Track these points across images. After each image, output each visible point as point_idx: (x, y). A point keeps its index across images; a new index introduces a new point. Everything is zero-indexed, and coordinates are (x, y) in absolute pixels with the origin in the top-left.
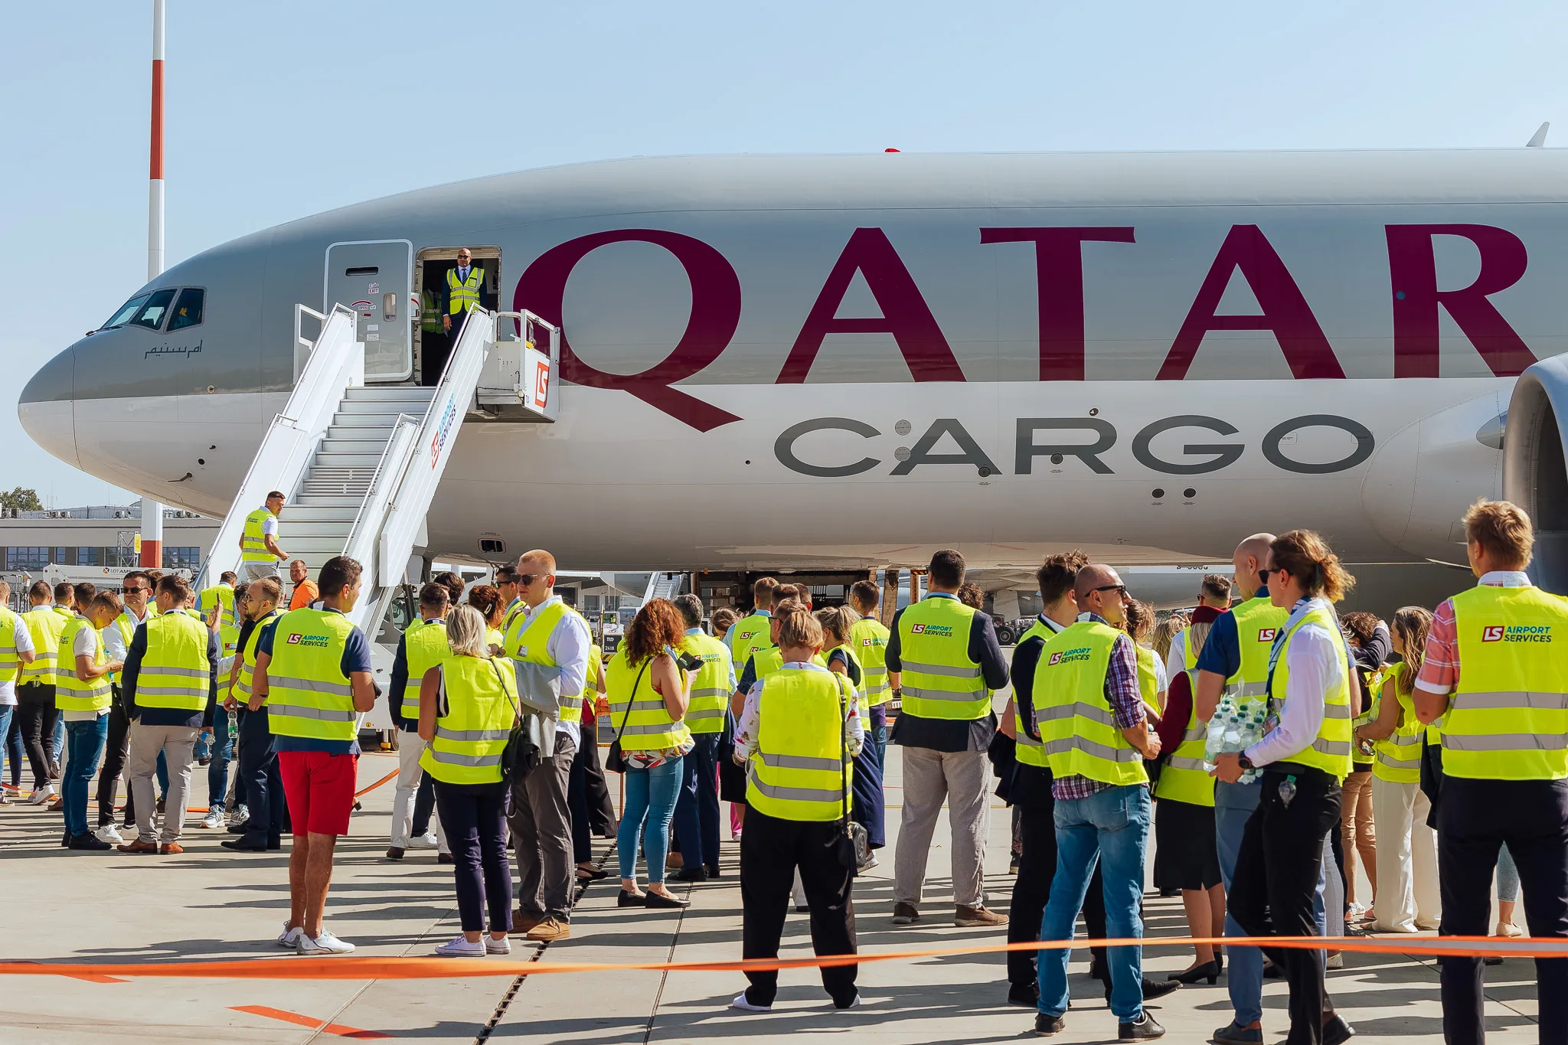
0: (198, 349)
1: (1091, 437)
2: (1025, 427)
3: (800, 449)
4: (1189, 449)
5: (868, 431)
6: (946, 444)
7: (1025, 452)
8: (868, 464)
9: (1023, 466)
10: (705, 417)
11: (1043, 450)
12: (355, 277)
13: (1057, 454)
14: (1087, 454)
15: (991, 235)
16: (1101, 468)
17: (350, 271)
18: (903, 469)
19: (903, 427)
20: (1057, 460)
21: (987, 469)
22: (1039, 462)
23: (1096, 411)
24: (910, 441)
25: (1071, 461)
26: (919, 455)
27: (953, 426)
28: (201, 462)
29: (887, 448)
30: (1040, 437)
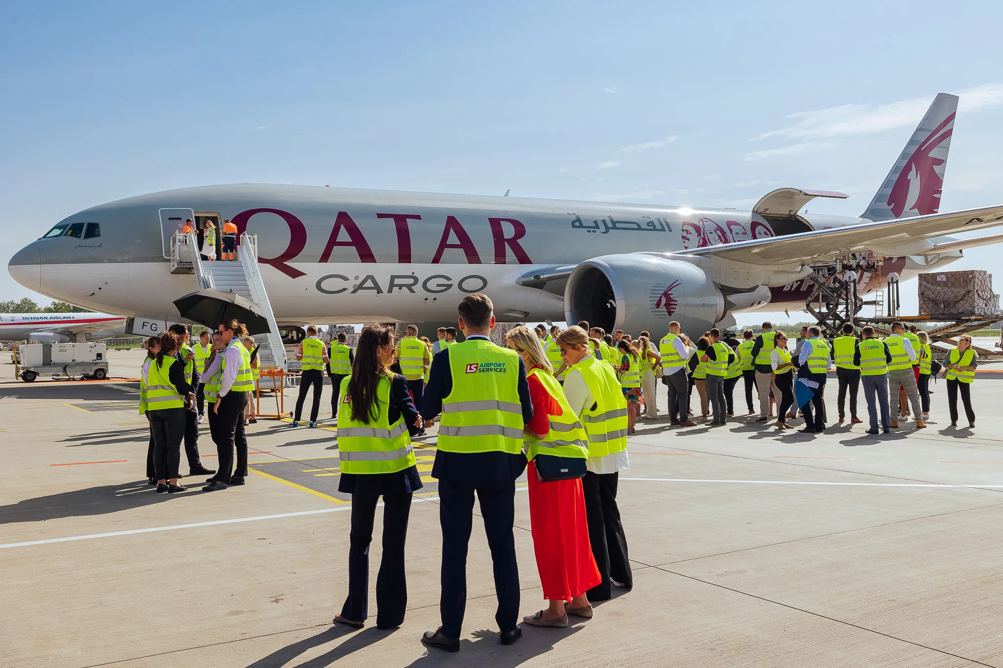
0: (100, 246)
1: (411, 281)
2: (393, 278)
3: (324, 285)
4: (438, 285)
5: (346, 279)
6: (369, 284)
7: (392, 285)
8: (345, 289)
9: (390, 291)
10: (295, 273)
11: (397, 285)
12: (172, 221)
13: (400, 287)
14: (409, 287)
15: (380, 216)
16: (412, 291)
17: (170, 219)
18: (354, 292)
19: (357, 278)
20: (400, 289)
21: (380, 291)
22: (395, 289)
23: (413, 273)
24: (358, 282)
25: (404, 289)
26: (360, 287)
27: (371, 277)
28: (100, 289)
29: (350, 285)
30: (397, 281)
